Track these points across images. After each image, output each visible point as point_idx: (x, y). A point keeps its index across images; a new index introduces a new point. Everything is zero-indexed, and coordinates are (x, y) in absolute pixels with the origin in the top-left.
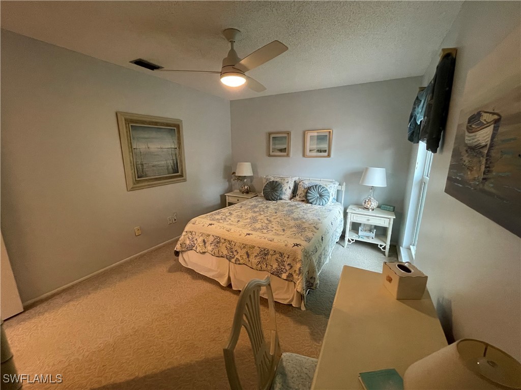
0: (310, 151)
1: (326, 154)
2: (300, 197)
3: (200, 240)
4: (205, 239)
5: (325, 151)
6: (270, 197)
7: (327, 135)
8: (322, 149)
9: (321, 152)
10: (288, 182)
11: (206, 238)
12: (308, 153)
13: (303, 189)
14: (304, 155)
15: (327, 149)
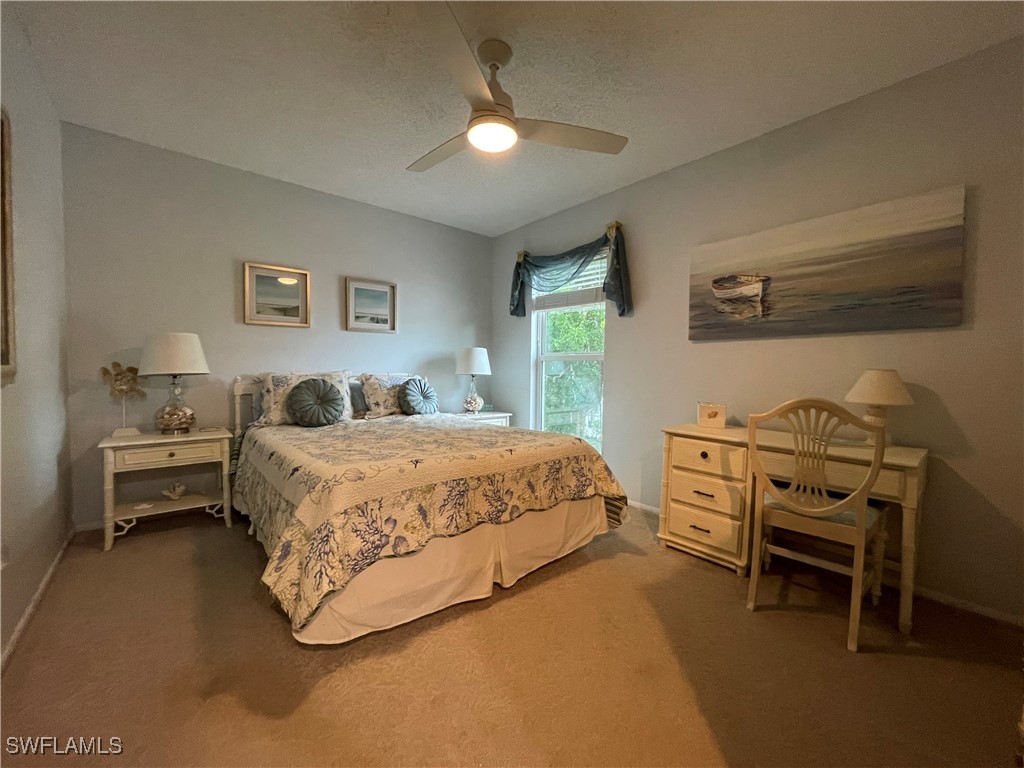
0: (357, 318)
1: (387, 326)
2: (386, 408)
3: (408, 513)
4: (423, 504)
5: (385, 321)
6: (322, 418)
7: (386, 293)
8: (379, 317)
9: (378, 322)
10: (341, 382)
11: (425, 498)
12: (352, 322)
13: (386, 392)
14: (345, 326)
15: (388, 318)
